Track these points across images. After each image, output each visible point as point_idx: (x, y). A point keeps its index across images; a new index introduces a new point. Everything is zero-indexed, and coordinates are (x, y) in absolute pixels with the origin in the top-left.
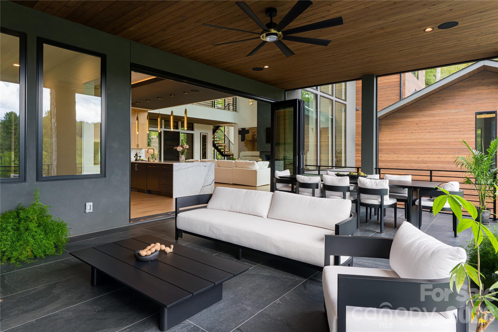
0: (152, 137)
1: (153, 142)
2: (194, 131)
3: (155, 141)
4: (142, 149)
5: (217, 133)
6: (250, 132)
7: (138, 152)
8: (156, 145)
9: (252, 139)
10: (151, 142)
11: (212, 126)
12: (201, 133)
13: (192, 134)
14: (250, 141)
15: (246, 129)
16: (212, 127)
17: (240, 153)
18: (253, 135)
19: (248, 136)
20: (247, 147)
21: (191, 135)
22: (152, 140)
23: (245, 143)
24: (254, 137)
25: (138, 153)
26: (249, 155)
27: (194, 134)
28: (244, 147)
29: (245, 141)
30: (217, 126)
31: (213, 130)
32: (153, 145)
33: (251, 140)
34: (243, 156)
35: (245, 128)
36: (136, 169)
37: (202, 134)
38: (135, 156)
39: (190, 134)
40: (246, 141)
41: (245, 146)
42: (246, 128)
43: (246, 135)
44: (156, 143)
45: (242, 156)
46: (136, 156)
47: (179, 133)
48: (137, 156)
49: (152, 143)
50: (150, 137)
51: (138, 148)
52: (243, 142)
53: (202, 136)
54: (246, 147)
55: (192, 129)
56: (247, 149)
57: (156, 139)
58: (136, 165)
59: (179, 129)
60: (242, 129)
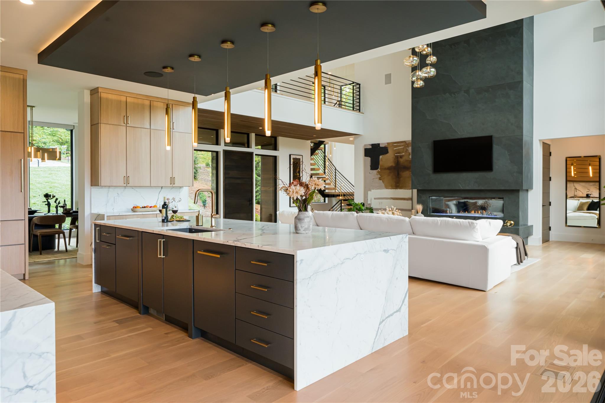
0: (199, 165)
1: (201, 172)
2: (278, 150)
3: (204, 172)
4: (182, 187)
5: (318, 156)
6: (389, 150)
7: (171, 198)
8: (205, 178)
9: (393, 164)
10: (198, 173)
11: (309, 141)
12: (290, 155)
13: (275, 157)
14: (390, 168)
15: (381, 146)
16: (309, 144)
17: (369, 192)
18: (397, 157)
19: (386, 160)
20: (383, 182)
21: (272, 159)
22: (198, 169)
23: (378, 172)
24: (398, 161)
25: (170, 201)
26: (387, 197)
27: (279, 156)
28: (377, 180)
29: (379, 170)
30: (317, 142)
31: (311, 149)
32: (201, 177)
33: (392, 166)
34: (375, 199)
35: (379, 144)
36: (160, 255)
37: (292, 157)
38: (161, 209)
39: (272, 157)
40: (381, 169)
41: (380, 179)
42: (382, 144)
43: (381, 157)
44: (205, 174)
45: (373, 199)
46: (164, 210)
47: (251, 154)
48: (166, 208)
49: (199, 175)
50: (196, 166)
51: (174, 186)
52: (375, 172)
53: (292, 161)
54: (381, 181)
55: (275, 148)
56: (383, 185)
57: (204, 168)
58: (160, 242)
59: (251, 148)
60: (372, 145)
